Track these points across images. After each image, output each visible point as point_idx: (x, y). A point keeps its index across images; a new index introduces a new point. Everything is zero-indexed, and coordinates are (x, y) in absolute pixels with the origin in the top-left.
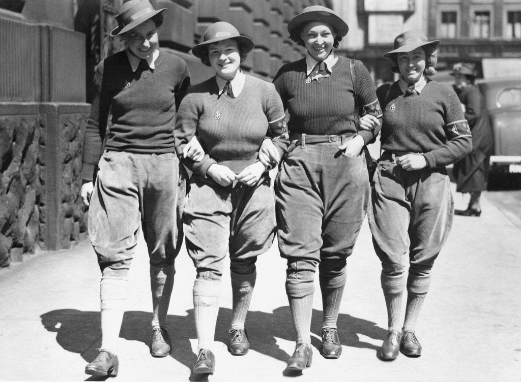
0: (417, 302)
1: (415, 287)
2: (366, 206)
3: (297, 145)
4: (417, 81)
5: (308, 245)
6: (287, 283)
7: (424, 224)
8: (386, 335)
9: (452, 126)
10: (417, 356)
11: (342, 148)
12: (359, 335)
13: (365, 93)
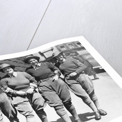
0: (96, 102)
1: (93, 99)
2: (68, 88)
3: (40, 82)
4: (63, 60)
5: (58, 102)
6: (57, 113)
7: (85, 85)
8: (94, 113)
9: (78, 64)
10: (106, 114)
11: (53, 79)
12: (87, 117)
13: (52, 67)
